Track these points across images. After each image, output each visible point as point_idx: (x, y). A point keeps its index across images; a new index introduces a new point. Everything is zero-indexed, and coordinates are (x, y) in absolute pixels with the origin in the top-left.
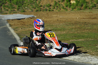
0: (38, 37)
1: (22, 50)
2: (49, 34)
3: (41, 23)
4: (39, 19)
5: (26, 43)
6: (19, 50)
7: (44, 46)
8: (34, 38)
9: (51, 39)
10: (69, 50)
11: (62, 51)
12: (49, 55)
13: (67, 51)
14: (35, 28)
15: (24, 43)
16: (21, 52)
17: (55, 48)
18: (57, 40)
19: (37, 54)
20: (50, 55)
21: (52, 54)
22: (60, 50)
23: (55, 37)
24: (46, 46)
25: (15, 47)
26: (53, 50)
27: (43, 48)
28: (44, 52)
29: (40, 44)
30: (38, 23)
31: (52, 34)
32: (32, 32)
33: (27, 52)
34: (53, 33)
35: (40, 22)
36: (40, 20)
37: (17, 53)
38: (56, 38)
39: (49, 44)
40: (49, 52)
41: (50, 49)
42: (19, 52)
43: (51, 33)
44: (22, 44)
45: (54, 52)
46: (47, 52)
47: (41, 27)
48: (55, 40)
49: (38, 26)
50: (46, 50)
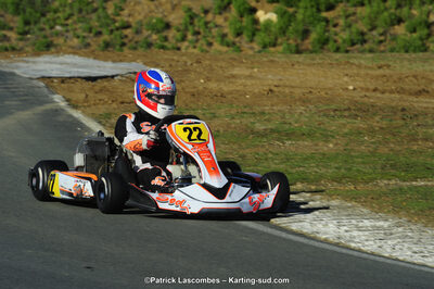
0: (141, 136)
1: (75, 186)
2: (185, 130)
3: (165, 85)
4: (158, 70)
5: (96, 157)
6: (64, 183)
7: (164, 174)
8: (127, 140)
9: (190, 147)
10: (256, 197)
11: (227, 199)
12: (173, 208)
13: (247, 200)
15: (87, 159)
16: (71, 195)
17: (202, 182)
18: (213, 153)
19: (129, 202)
20: (178, 209)
21: (185, 205)
22: (220, 193)
23: (205, 143)
24: (169, 174)
25: (52, 173)
26: (194, 190)
27: (157, 181)
28: (155, 196)
29: (148, 166)
31: (195, 129)
32: (123, 119)
33: (92, 195)
34: (203, 125)
35: (161, 84)
36: (163, 75)
37: (58, 195)
38: (211, 146)
39: (183, 167)
40: (177, 195)
41: (182, 186)
42: (62, 192)
43: (192, 126)
44: (79, 160)
45: (194, 199)
46: (169, 197)
47: (162, 101)
48: (202, 152)
50: (167, 189)
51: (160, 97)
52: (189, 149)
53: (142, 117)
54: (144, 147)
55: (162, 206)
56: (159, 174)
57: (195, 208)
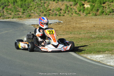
1: (24, 45)
5: (29, 38)
6: (21, 45)
8: (36, 34)
9: (50, 35)
10: (65, 47)
11: (58, 48)
12: (45, 50)
13: (63, 48)
14: (40, 25)
15: (27, 39)
16: (23, 47)
17: (52, 44)
18: (55, 37)
19: (35, 49)
20: (46, 50)
21: (48, 49)
22: (56, 46)
23: (53, 34)
25: (19, 42)
26: (50, 46)
27: (43, 44)
29: (42, 40)
30: (43, 21)
32: (36, 29)
34: (53, 30)
35: (44, 20)
38: (55, 35)
40: (46, 47)
41: (47, 45)
42: (21, 47)
43: (50, 31)
44: (25, 39)
45: (50, 48)
46: (44, 47)
47: (45, 24)
48: (53, 37)
49: (42, 23)
51: (45, 23)
52: (49, 36)
53: (40, 28)
54: (40, 35)
55: (42, 50)
56: (43, 42)
57: (50, 50)
